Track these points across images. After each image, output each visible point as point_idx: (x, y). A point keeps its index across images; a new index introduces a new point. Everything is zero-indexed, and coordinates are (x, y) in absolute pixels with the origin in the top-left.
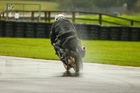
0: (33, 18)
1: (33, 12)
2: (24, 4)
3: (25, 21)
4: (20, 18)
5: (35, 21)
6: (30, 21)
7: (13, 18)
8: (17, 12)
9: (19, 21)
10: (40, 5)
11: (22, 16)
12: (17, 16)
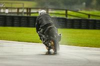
0: (18, 13)
1: (18, 9)
2: (12, 3)
3: (13, 15)
4: (9, 13)
5: (20, 15)
6: (16, 15)
7: (4, 13)
8: (7, 8)
9: (8, 15)
10: (23, 3)
11: (10, 11)
12: (7, 11)
